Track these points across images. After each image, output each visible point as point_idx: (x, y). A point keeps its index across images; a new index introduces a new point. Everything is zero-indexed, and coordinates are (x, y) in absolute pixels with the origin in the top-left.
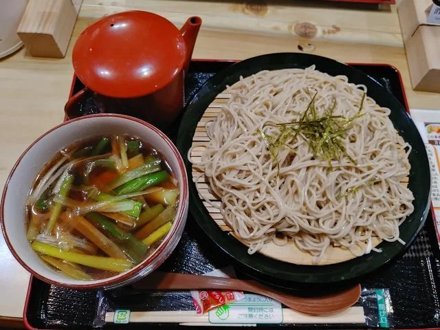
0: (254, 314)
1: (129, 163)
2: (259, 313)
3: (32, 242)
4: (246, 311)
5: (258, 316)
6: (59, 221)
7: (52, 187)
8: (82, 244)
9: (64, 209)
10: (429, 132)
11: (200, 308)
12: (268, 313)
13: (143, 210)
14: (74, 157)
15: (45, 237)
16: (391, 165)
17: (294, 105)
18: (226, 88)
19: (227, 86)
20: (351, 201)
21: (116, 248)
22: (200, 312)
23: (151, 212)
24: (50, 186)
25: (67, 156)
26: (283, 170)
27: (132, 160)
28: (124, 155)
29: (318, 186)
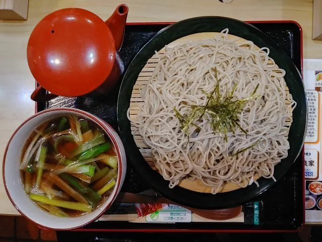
0: (174, 217)
1: (83, 137)
2: (177, 217)
3: (29, 194)
4: (169, 215)
5: (176, 218)
6: (43, 179)
7: (34, 156)
8: (59, 194)
9: (45, 171)
10: (317, 80)
11: (140, 213)
12: (183, 216)
13: (96, 171)
14: (45, 133)
15: (36, 190)
16: (276, 127)
17: (204, 83)
18: (155, 53)
19: (156, 51)
20: (240, 157)
21: (81, 197)
22: (140, 216)
23: (101, 172)
24: (33, 156)
25: (40, 133)
26: (192, 140)
27: (84, 134)
28: (79, 131)
29: (217, 150)
